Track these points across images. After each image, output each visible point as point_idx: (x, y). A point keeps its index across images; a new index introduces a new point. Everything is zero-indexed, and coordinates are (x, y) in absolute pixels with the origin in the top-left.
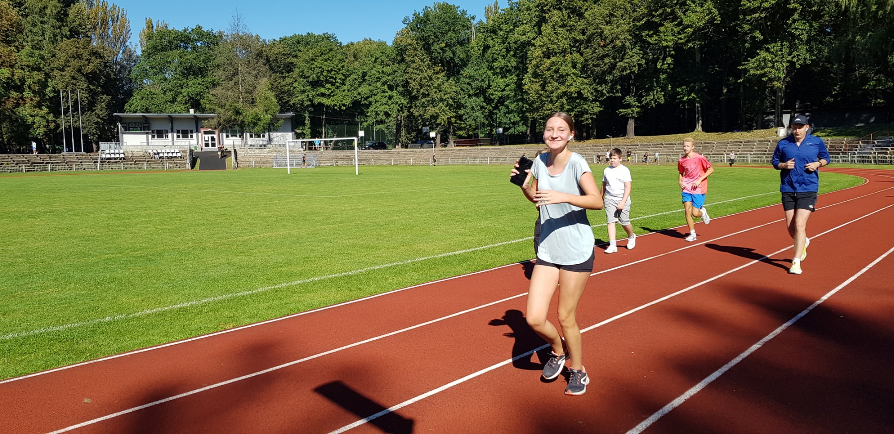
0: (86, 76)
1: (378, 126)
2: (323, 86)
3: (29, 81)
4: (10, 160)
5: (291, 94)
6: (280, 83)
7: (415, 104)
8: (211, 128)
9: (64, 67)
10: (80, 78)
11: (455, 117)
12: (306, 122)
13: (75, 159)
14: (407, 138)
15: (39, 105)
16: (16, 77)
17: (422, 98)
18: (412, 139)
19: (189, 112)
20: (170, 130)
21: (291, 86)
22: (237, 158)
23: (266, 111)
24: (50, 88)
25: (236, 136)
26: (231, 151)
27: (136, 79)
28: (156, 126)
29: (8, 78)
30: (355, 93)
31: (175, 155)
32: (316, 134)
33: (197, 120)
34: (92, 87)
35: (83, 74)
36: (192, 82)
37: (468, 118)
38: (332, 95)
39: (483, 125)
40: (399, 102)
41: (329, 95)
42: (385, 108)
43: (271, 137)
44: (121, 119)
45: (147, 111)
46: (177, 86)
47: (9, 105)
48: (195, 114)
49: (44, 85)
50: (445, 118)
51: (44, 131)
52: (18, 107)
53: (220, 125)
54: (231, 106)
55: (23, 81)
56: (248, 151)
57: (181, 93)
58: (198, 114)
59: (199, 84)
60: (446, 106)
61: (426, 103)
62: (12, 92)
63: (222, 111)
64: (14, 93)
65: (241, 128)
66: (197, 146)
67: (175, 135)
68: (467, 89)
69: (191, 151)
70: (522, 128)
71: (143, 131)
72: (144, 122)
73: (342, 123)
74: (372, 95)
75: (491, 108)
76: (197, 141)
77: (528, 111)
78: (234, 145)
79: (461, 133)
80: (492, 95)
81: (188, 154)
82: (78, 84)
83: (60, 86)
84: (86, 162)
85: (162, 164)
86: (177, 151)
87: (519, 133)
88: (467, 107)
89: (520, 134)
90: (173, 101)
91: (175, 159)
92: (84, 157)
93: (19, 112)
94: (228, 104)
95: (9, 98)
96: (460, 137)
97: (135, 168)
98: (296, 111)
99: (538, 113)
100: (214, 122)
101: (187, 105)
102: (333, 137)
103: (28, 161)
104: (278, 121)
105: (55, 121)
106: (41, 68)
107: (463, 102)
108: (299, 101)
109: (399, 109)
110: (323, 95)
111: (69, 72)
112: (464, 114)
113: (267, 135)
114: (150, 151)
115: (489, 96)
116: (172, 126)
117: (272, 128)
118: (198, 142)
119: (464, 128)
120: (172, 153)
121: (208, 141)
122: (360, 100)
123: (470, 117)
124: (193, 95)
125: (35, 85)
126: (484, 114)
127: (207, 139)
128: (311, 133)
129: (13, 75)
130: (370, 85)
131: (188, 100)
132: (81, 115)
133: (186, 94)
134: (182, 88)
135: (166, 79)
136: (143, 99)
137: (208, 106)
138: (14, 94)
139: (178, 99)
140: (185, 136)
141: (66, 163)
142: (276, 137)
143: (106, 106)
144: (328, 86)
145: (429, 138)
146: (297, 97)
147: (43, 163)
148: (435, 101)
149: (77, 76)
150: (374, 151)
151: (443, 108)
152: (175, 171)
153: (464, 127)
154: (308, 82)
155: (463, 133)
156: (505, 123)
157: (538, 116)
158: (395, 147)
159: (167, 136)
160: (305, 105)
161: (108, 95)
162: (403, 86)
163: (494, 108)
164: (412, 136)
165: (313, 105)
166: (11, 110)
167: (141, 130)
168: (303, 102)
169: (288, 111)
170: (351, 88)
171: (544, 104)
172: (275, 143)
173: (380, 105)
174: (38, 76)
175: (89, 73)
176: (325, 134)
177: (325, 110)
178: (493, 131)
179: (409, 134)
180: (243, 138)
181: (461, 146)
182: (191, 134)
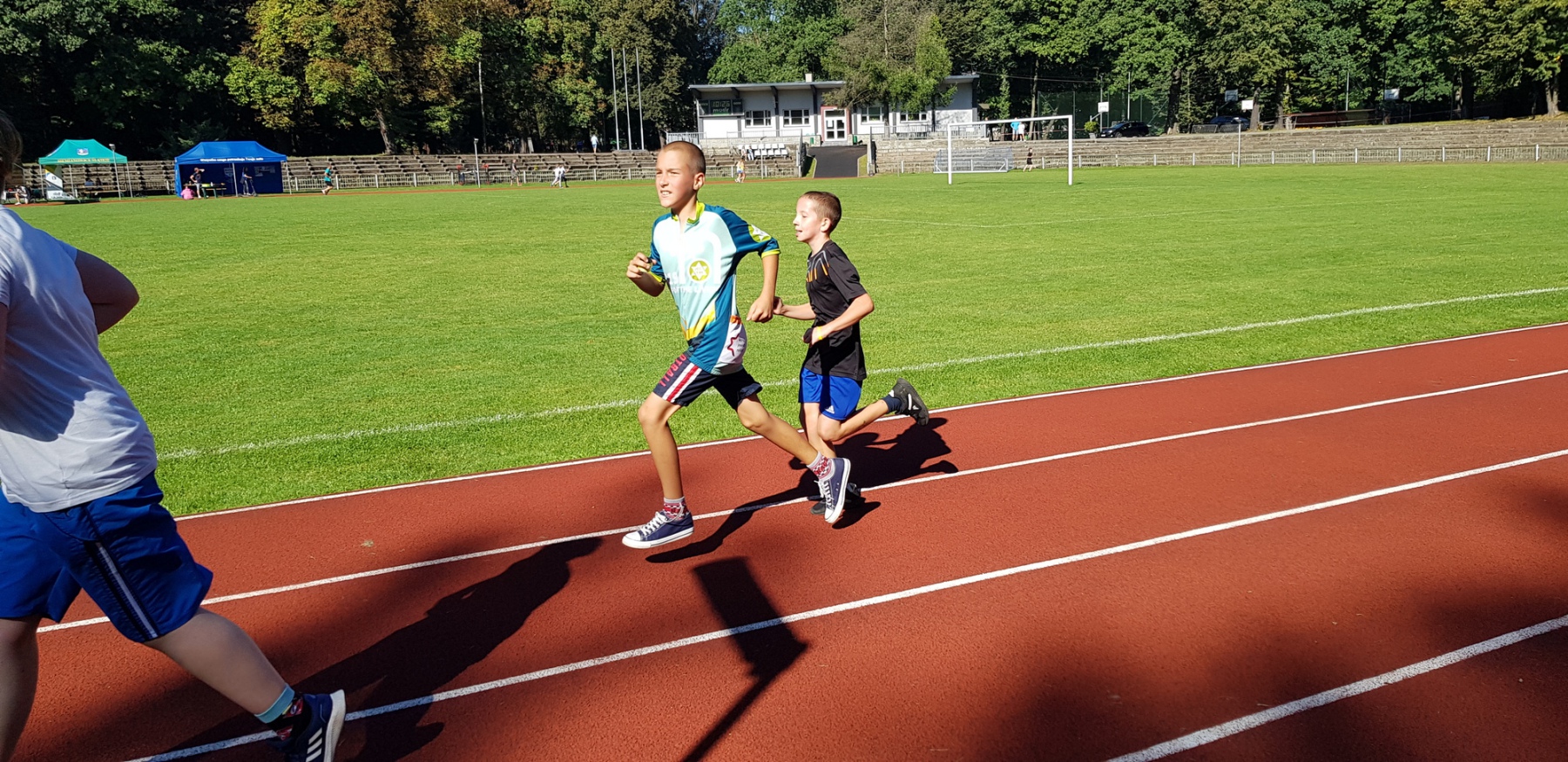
0: (650, 24)
1: (1138, 92)
2: (1036, 21)
3: (568, 37)
4: (542, 162)
5: (976, 38)
6: (958, 19)
7: (1210, 46)
8: (836, 105)
9: (618, 11)
10: (640, 28)
11: (1296, 69)
12: (1003, 88)
13: (632, 161)
14: (1195, 113)
15: (583, 76)
16: (551, 31)
17: (1223, 34)
18: (1207, 114)
19: (805, 79)
20: (773, 112)
21: (978, 25)
22: (875, 156)
23: (928, 72)
24: (598, 47)
25: (878, 118)
26: (866, 145)
27: (725, 26)
28: (752, 106)
29: (540, 33)
30: (1093, 30)
31: (777, 152)
32: (1019, 110)
33: (815, 92)
34: (658, 43)
35: (644, 21)
36: (810, 26)
37: (1321, 70)
38: (1052, 36)
39: (1355, 82)
40: (1178, 44)
41: (1047, 37)
42: (1150, 57)
43: (937, 119)
44: (700, 95)
45: (742, 79)
46: (787, 36)
47: (542, 76)
48: (816, 83)
49: (590, 42)
50: (1270, 71)
51: (591, 117)
52: (555, 79)
53: (851, 99)
54: (868, 67)
55: (560, 36)
56: (895, 144)
57: (792, 47)
58: (819, 83)
59: (822, 30)
60: (1274, 47)
61: (1232, 43)
62: (546, 55)
63: (854, 74)
64: (549, 56)
65: (883, 103)
66: (814, 137)
67: (781, 119)
68: (1322, 11)
69: (803, 146)
70: (1443, 88)
71: (732, 114)
72: (735, 98)
73: (1069, 88)
74: (1124, 32)
75: (1376, 48)
76: (814, 130)
77: (1454, 51)
78: (871, 134)
79: (1308, 100)
80: (1379, 21)
81: (798, 151)
82: (638, 38)
83: (613, 43)
84: (646, 165)
85: (758, 168)
86: (782, 146)
87: (1437, 97)
88: (1319, 47)
89: (1440, 99)
90: (781, 61)
91: (778, 160)
92: (643, 157)
93: (556, 87)
94: (863, 63)
95: (542, 64)
96: (1306, 108)
97: (718, 175)
98: (987, 70)
99: (1475, 54)
100: (841, 95)
101: (802, 68)
102: (1051, 114)
103: (567, 163)
104: (948, 89)
105: (605, 101)
106: (585, 15)
107: (1311, 38)
108: (990, 50)
109: (1176, 57)
110: (1035, 37)
111: (625, 20)
112: (1313, 62)
113: (929, 114)
114: (740, 147)
115: (1372, 23)
116: (777, 105)
117: (936, 102)
118: (816, 131)
119: (1316, 91)
120: (774, 149)
121: (833, 128)
122: (1100, 43)
123: (1325, 67)
124: (811, 49)
125: (577, 42)
126: (1361, 61)
127: (830, 125)
128: (1010, 107)
129: (547, 29)
130: (1121, 14)
131: (805, 59)
132: (642, 90)
133: (800, 48)
134: (795, 38)
135: (770, 24)
136: (734, 59)
137: (831, 68)
138: (549, 58)
139: (789, 58)
140: (797, 120)
141: (619, 167)
142: (945, 118)
143: (679, 74)
144: (1045, 20)
145: (1240, 113)
146: (988, 43)
147: (587, 167)
148: (1250, 38)
149: (638, 25)
150: (1125, 139)
151: (1266, 52)
152: (777, 180)
153: (1315, 88)
154: (1008, 14)
155: (1313, 101)
156: (1405, 79)
157: (1476, 61)
158: (1166, 132)
159: (770, 121)
160: (1002, 58)
161: (681, 56)
162: (1188, 13)
163: (1383, 49)
164: (1205, 109)
165: (1016, 57)
166: (545, 84)
167: (730, 112)
168: (997, 51)
169: (970, 69)
170: (1084, 22)
171: (1491, 35)
172: (942, 129)
173: (1139, 52)
174: (582, 28)
175: (654, 19)
176: (1036, 109)
177: (1037, 64)
178: (1379, 95)
179: (1200, 104)
180: (888, 121)
181: (1306, 126)
182: (807, 117)
